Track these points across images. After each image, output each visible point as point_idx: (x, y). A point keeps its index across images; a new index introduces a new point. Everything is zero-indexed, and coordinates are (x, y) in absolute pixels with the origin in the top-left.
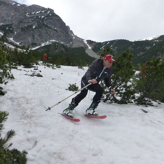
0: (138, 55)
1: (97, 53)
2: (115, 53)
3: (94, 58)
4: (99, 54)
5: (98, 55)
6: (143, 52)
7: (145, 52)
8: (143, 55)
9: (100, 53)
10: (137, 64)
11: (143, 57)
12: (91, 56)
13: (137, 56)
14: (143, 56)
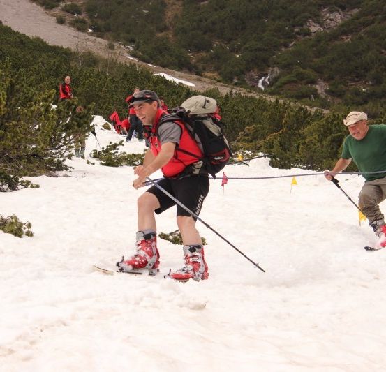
0: (314, 28)
1: (57, 11)
2: (170, 14)
3: (39, 39)
4: (68, 17)
5: (61, 21)
6: (343, 8)
7: (356, 11)
8: (344, 30)
9: (73, 10)
10: (313, 82)
11: (347, 40)
12: (21, 31)
13: (308, 33)
14: (345, 33)
